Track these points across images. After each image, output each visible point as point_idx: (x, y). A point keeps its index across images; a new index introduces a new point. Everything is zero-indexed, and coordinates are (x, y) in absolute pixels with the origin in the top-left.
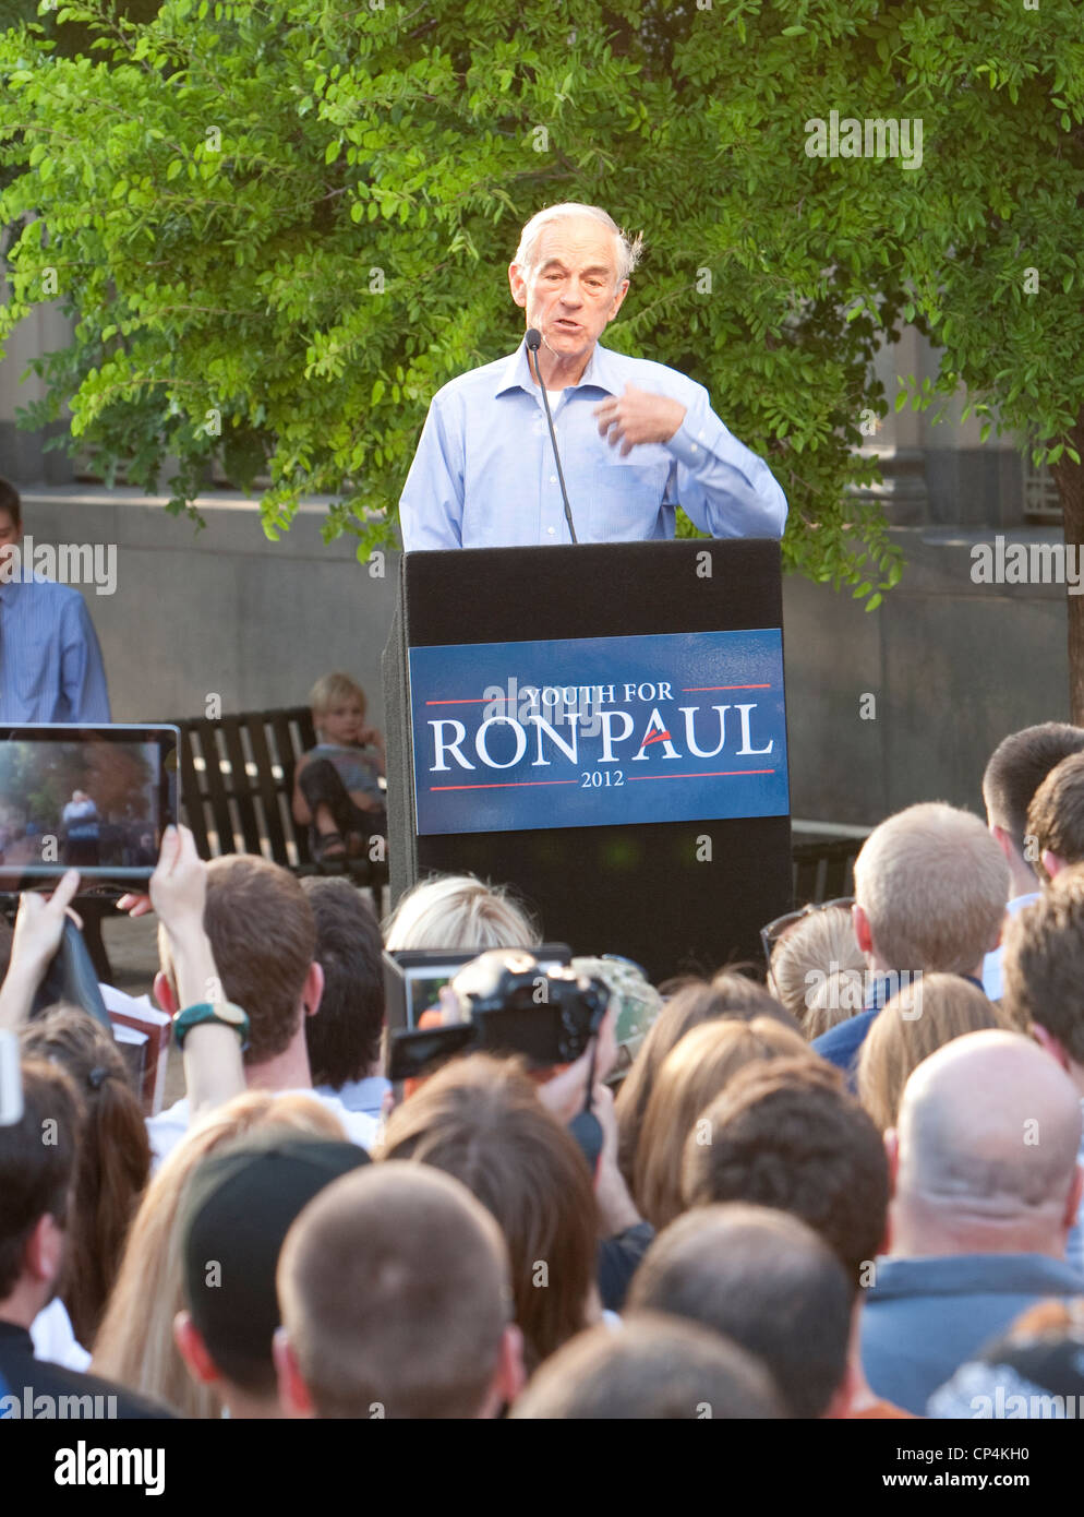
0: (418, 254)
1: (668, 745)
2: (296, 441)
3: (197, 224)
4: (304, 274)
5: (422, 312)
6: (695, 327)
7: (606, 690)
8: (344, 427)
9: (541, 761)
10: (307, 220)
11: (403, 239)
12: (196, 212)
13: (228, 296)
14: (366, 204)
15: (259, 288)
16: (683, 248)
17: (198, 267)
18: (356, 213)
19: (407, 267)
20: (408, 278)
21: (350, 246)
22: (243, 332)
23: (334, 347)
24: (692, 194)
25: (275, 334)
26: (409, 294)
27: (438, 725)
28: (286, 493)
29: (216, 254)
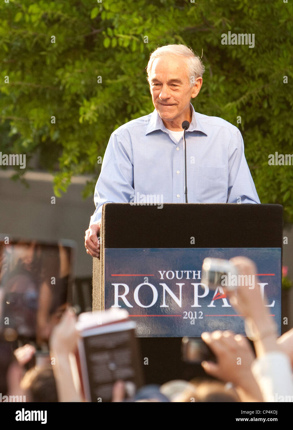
0: (134, 64)
1: (225, 300)
2: (71, 150)
3: (28, 43)
4: (79, 71)
5: (136, 92)
6: (265, 105)
7: (197, 273)
8: (94, 145)
9: (164, 305)
10: (82, 44)
11: (128, 57)
12: (28, 38)
13: (41, 78)
14: (111, 39)
15: (57, 76)
16: (262, 67)
17: (29, 63)
18: (106, 43)
19: (130, 70)
20: (130, 75)
21: (101, 57)
22: (48, 96)
23: (93, 107)
24: (267, 42)
25: (64, 98)
26: (130, 83)
27: (116, 286)
28: (65, 174)
29: (37, 58)
